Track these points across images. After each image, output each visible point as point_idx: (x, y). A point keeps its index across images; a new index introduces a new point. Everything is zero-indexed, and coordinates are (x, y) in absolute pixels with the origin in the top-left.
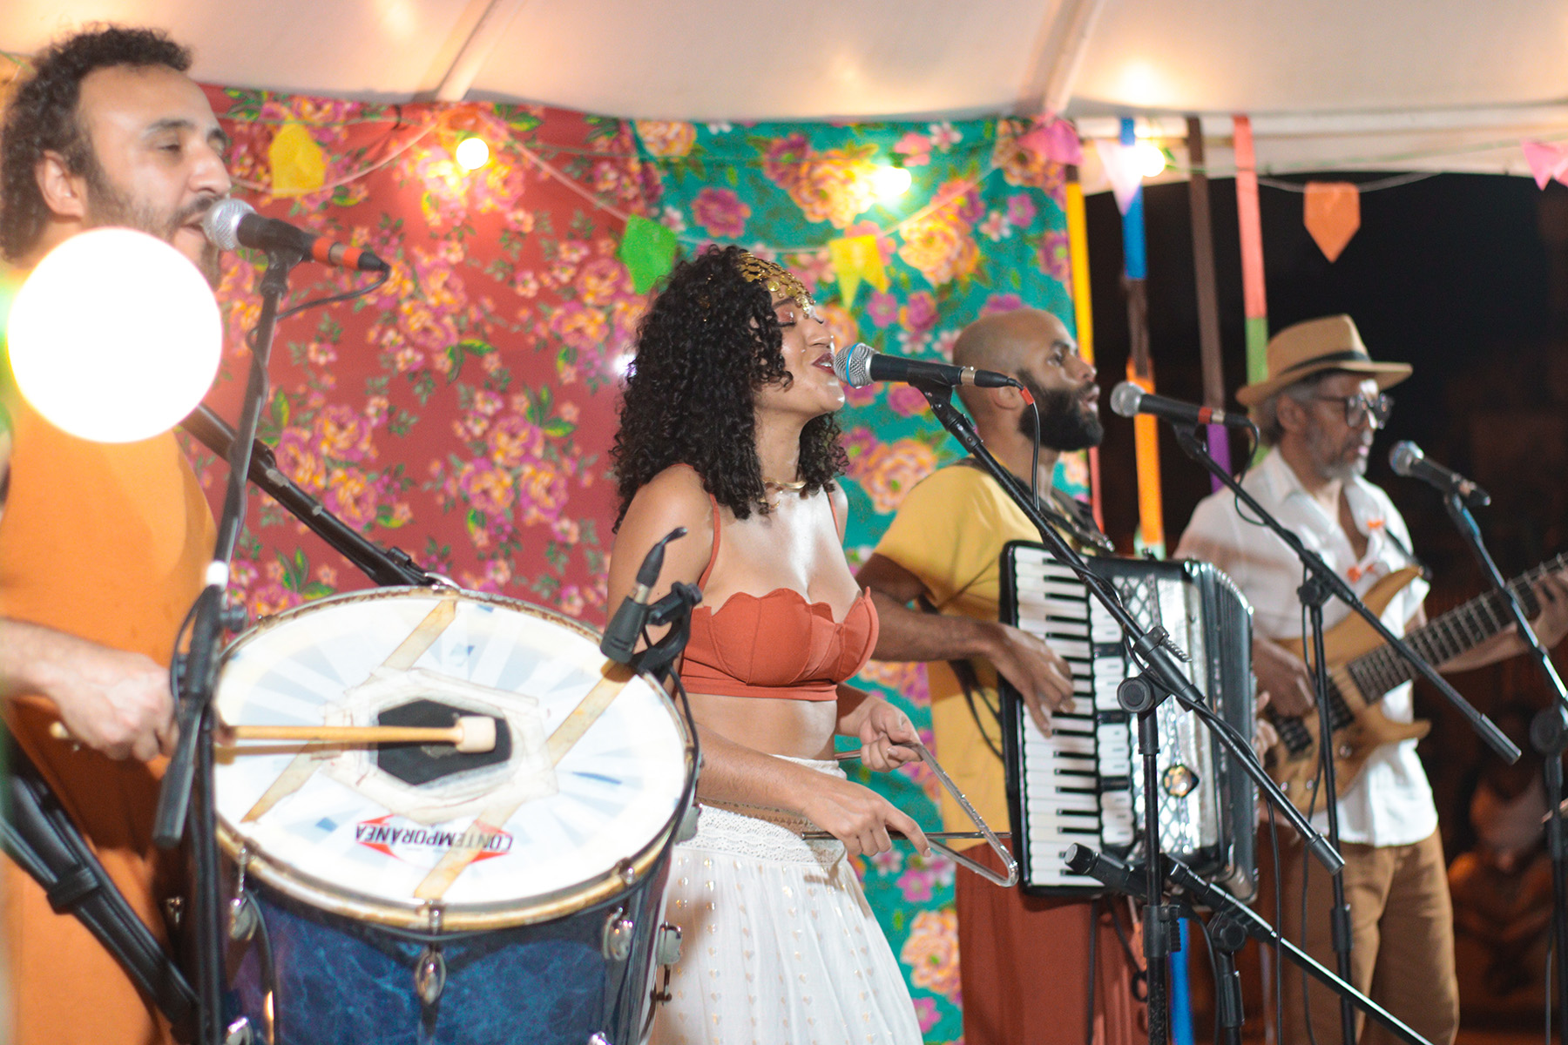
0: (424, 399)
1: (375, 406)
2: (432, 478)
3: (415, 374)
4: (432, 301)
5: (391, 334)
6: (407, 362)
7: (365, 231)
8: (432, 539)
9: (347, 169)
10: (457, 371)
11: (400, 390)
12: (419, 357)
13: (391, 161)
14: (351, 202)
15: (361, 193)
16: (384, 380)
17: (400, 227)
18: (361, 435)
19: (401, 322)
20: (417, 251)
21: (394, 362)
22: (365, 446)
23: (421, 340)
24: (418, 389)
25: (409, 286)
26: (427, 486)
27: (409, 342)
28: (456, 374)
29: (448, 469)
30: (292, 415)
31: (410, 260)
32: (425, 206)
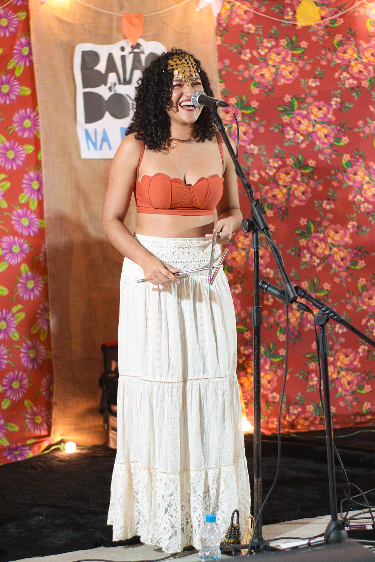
0: (356, 98)
1: (334, 102)
2: (359, 127)
3: (353, 89)
4: (365, 60)
5: (345, 74)
6: (349, 85)
7: (340, 36)
8: (357, 150)
9: (336, 13)
10: (371, 86)
11: (346, 95)
12: (355, 82)
13: (354, 8)
14: (336, 25)
15: (341, 21)
16: (339, 91)
17: (355, 33)
18: (328, 112)
19: (349, 69)
20: (361, 42)
21: (344, 85)
22: (330, 116)
23: (357, 76)
24: (354, 94)
25: (355, 56)
26: (356, 130)
27: (353, 77)
28: (370, 88)
29: (366, 124)
30: (299, 105)
31: (357, 45)
32: (368, 25)
